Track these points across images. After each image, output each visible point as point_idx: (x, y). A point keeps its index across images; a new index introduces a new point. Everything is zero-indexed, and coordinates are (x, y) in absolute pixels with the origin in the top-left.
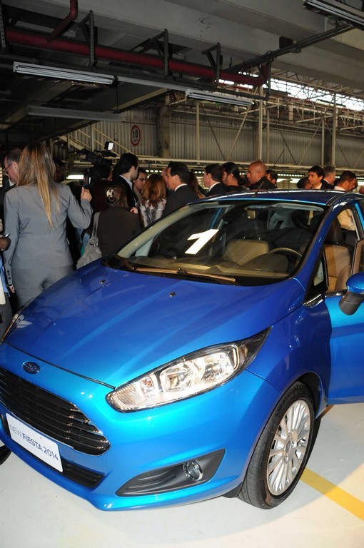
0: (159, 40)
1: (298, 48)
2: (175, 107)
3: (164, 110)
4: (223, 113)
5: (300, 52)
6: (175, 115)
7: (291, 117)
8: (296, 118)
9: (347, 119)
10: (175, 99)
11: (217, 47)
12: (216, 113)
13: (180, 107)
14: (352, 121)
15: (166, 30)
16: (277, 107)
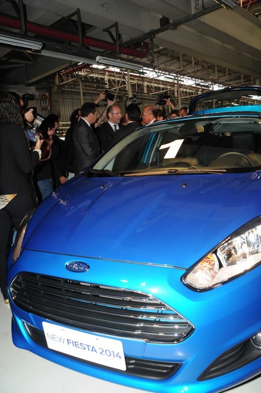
0: (72, 18)
1: (175, 26)
2: (63, 86)
3: (55, 88)
4: (98, 89)
5: (176, 29)
6: (63, 92)
7: (145, 91)
8: (149, 92)
9: (183, 91)
10: (62, 81)
11: (116, 25)
12: (93, 90)
13: (66, 86)
14: (186, 92)
15: (78, 9)
16: (135, 84)
